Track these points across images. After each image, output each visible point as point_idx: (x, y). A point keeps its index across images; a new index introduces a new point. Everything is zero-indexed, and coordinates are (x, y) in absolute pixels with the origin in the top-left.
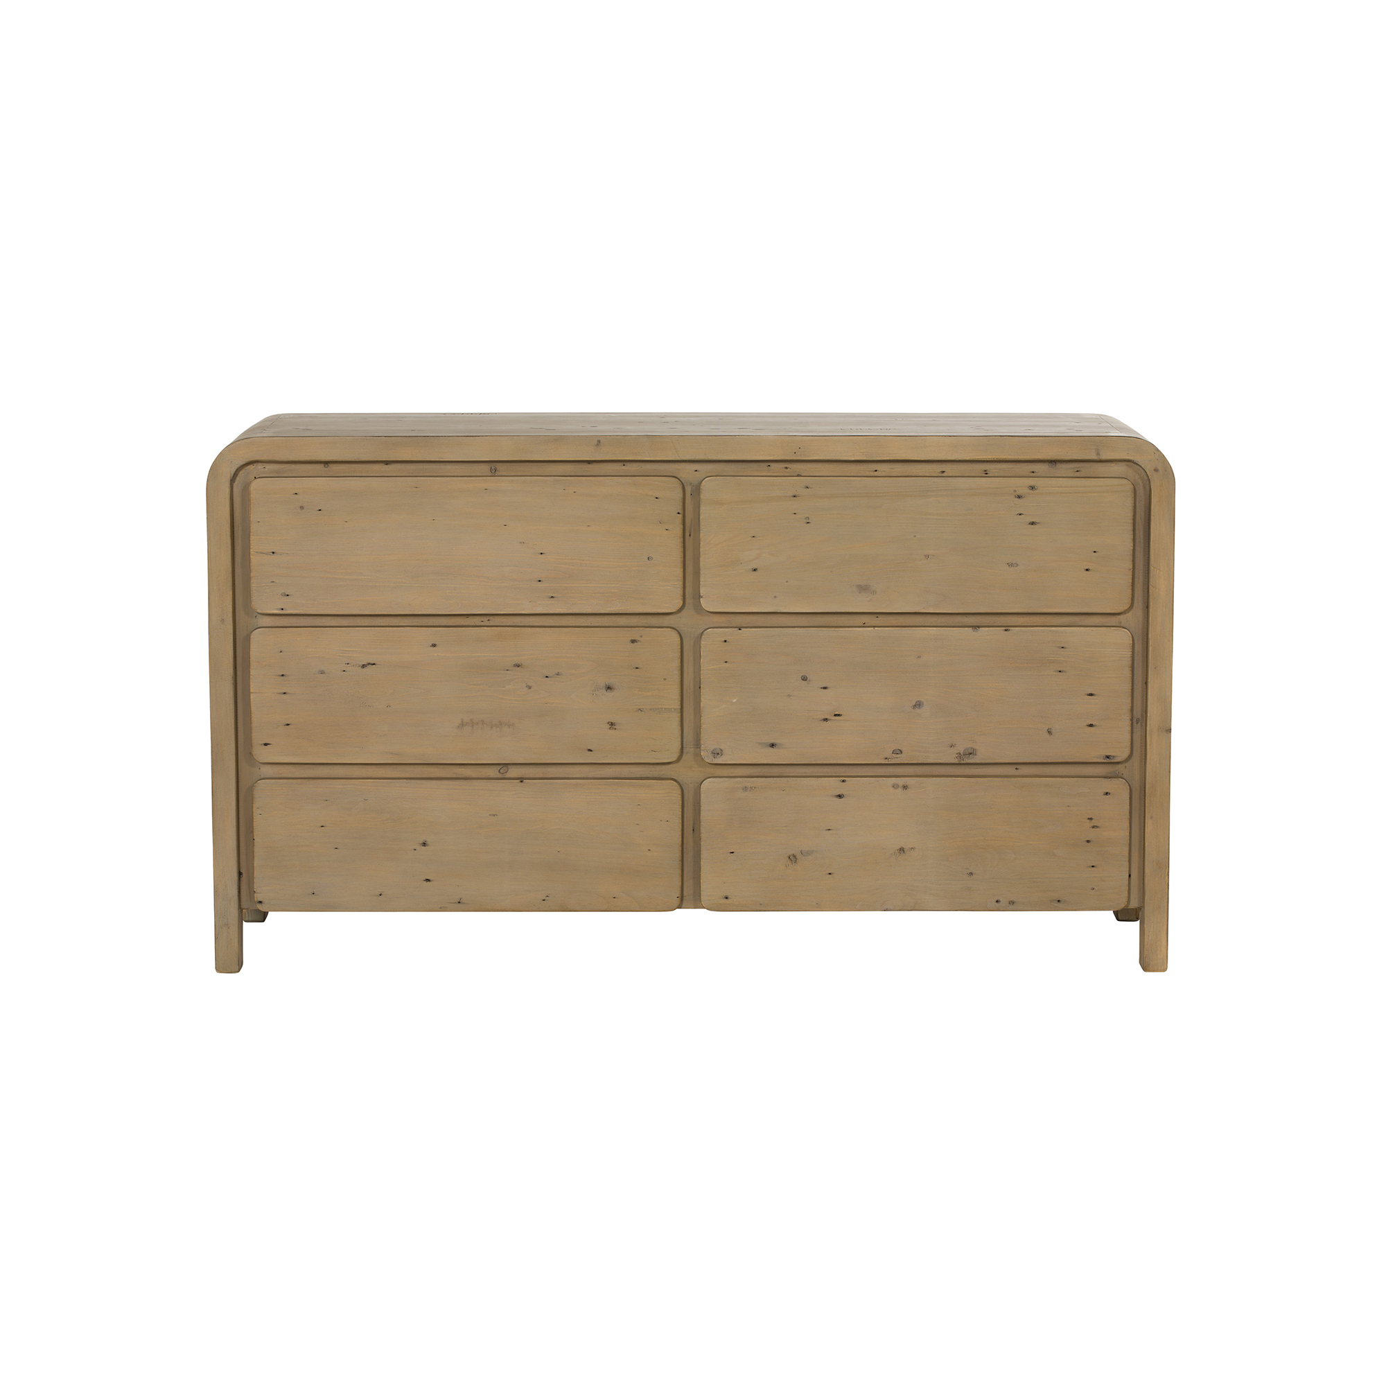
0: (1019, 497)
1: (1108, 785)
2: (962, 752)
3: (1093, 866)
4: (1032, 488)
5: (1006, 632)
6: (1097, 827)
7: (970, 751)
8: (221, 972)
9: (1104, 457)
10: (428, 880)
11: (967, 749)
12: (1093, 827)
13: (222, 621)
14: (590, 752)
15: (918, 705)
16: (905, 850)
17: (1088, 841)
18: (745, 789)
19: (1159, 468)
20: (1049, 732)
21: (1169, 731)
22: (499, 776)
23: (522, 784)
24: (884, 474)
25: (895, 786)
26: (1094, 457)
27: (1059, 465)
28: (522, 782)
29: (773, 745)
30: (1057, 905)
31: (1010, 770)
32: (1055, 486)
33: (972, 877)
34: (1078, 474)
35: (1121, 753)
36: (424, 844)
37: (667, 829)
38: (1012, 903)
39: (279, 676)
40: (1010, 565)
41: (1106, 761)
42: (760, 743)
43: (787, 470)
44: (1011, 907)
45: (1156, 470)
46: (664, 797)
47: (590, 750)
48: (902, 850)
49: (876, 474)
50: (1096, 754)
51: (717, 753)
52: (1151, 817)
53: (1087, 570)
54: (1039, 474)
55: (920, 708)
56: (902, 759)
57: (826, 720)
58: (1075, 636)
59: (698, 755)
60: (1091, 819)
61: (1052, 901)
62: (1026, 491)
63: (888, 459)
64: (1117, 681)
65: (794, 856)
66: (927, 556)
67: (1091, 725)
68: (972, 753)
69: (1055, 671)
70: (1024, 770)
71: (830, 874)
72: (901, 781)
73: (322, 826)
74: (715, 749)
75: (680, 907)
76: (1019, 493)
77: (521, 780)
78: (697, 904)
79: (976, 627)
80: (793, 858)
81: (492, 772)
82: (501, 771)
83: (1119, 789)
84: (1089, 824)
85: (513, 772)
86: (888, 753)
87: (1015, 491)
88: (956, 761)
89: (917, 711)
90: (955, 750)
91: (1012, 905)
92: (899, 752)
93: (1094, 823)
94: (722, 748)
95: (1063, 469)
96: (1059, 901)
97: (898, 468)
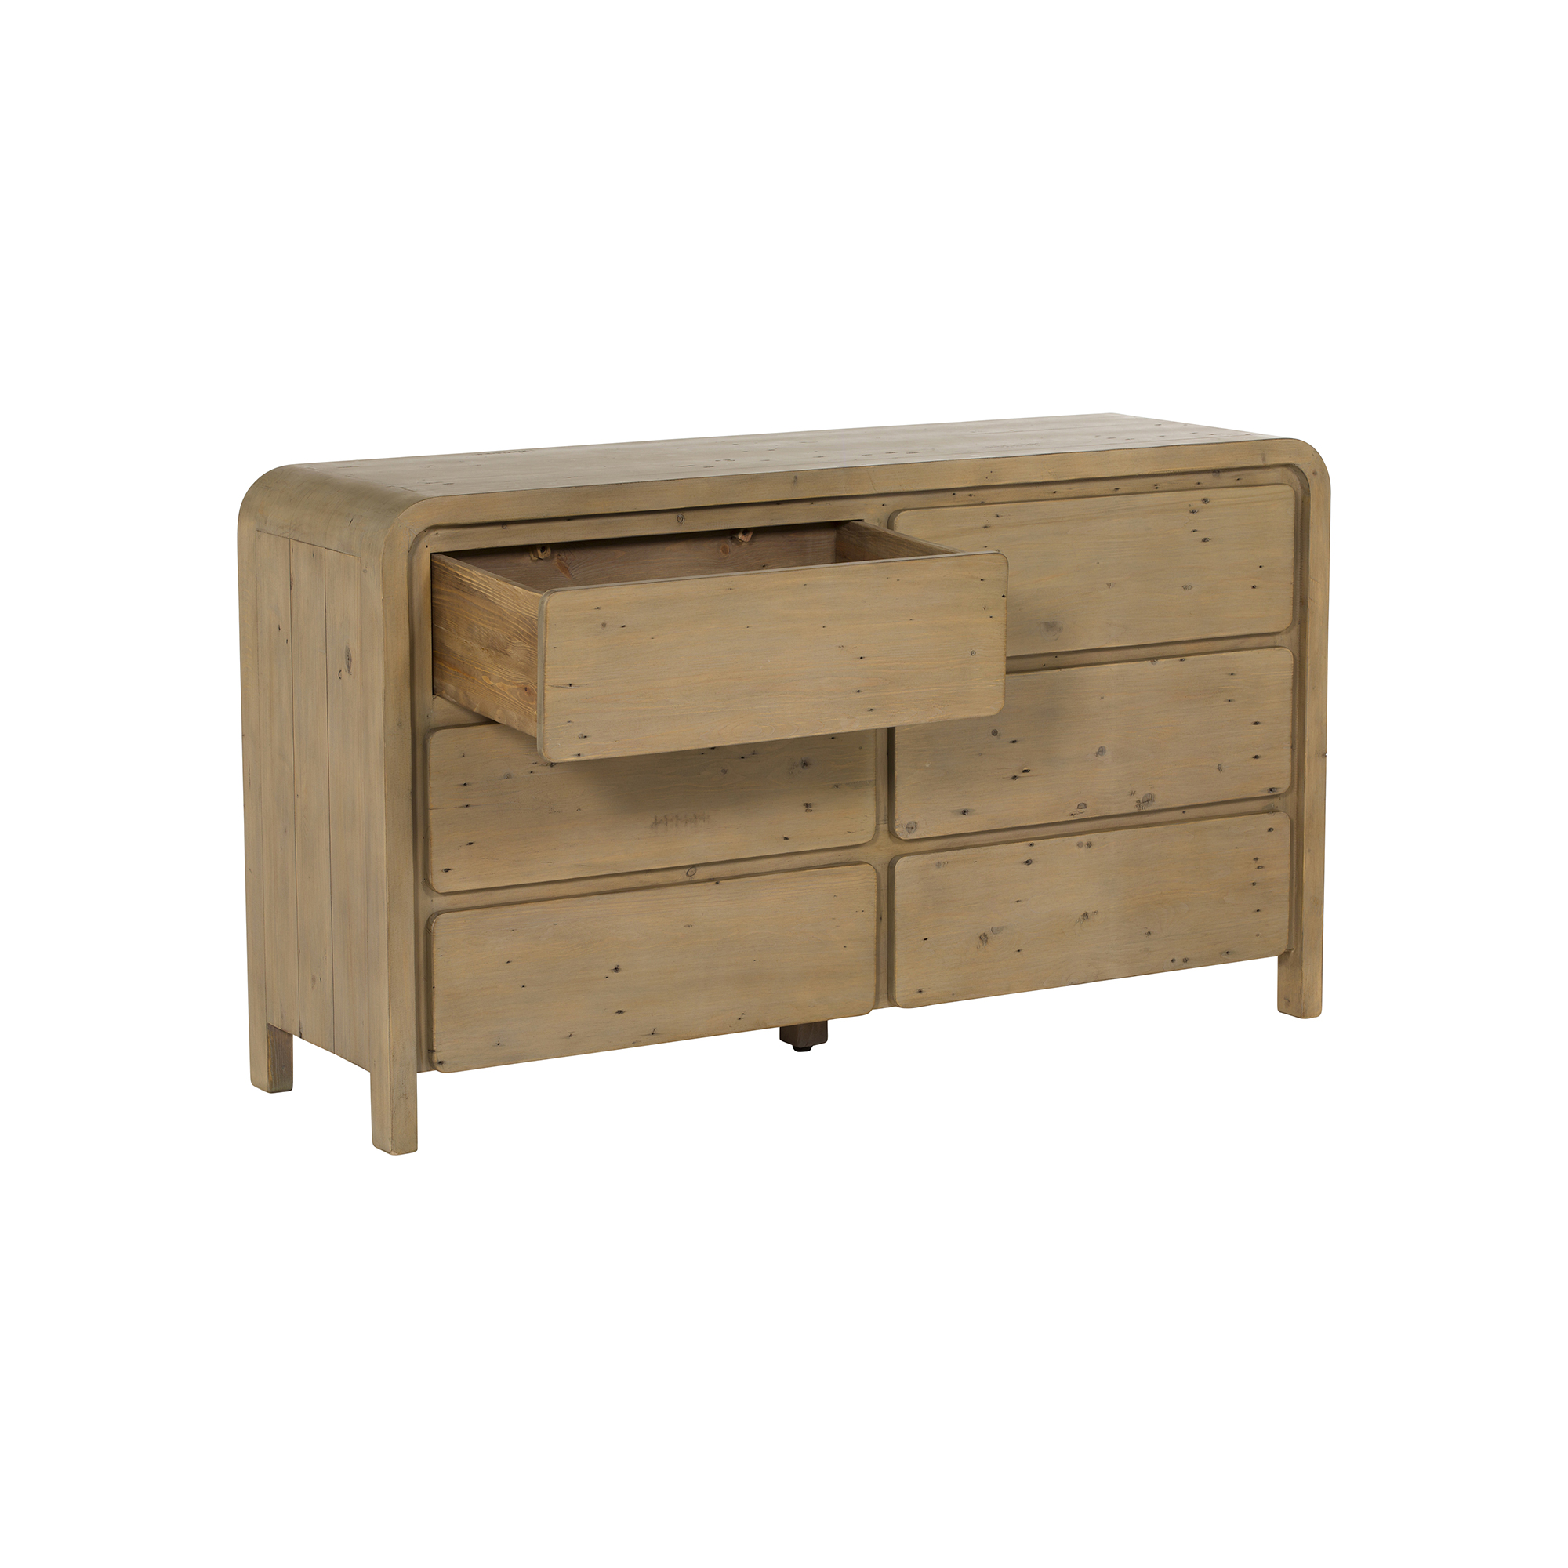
0: (1193, 512)
1: (1269, 820)
2: (1141, 800)
3: (1258, 911)
4: (1205, 501)
5: (1182, 662)
6: (1262, 867)
7: (1149, 797)
8: (399, 1154)
9: (1269, 462)
10: (620, 1012)
11: (1146, 796)
12: (1258, 868)
13: (400, 724)
14: (786, 841)
15: (1101, 751)
16: (1089, 915)
17: (1254, 884)
18: (938, 865)
19: (1318, 471)
20: (1220, 768)
21: (1324, 756)
22: (687, 879)
23: (718, 886)
24: (1063, 496)
25: (1080, 845)
26: (1260, 463)
27: (1223, 474)
28: (717, 883)
29: (964, 812)
30: (1226, 957)
31: (1178, 815)
32: (1226, 497)
33: (1151, 937)
34: (1239, 482)
35: (1283, 784)
36: (616, 970)
37: (863, 922)
38: (1186, 960)
39: (461, 785)
40: (1185, 587)
41: (1269, 794)
42: (953, 812)
43: (971, 498)
44: (1185, 965)
45: (1315, 473)
46: (860, 883)
47: (786, 838)
48: (1086, 915)
49: (1055, 496)
50: (1260, 789)
51: (911, 828)
52: (1309, 851)
53: (1253, 587)
54: (1204, 486)
55: (1102, 755)
56: (1087, 813)
57: (1015, 778)
58: (1243, 659)
59: (891, 832)
60: (1256, 859)
61: (1221, 954)
62: (1198, 504)
63: (1074, 478)
64: (1280, 706)
65: (985, 935)
66: (1109, 585)
67: (1256, 757)
68: (1149, 799)
69: (1225, 701)
70: (1190, 813)
71: (1019, 951)
72: (1084, 839)
73: (508, 962)
74: (910, 823)
75: (876, 1007)
76: (1192, 508)
77: (717, 881)
78: (892, 1002)
79: (1154, 659)
80: (984, 938)
81: (680, 876)
82: (689, 873)
83: (1281, 822)
84: (1255, 865)
85: (702, 873)
86: (1073, 809)
87: (1190, 506)
88: (1135, 810)
89: (1100, 758)
90: (1135, 799)
91: (1186, 963)
92: (1083, 806)
93: (1259, 863)
94: (917, 821)
95: (1227, 478)
96: (1227, 953)
97: (1076, 488)
